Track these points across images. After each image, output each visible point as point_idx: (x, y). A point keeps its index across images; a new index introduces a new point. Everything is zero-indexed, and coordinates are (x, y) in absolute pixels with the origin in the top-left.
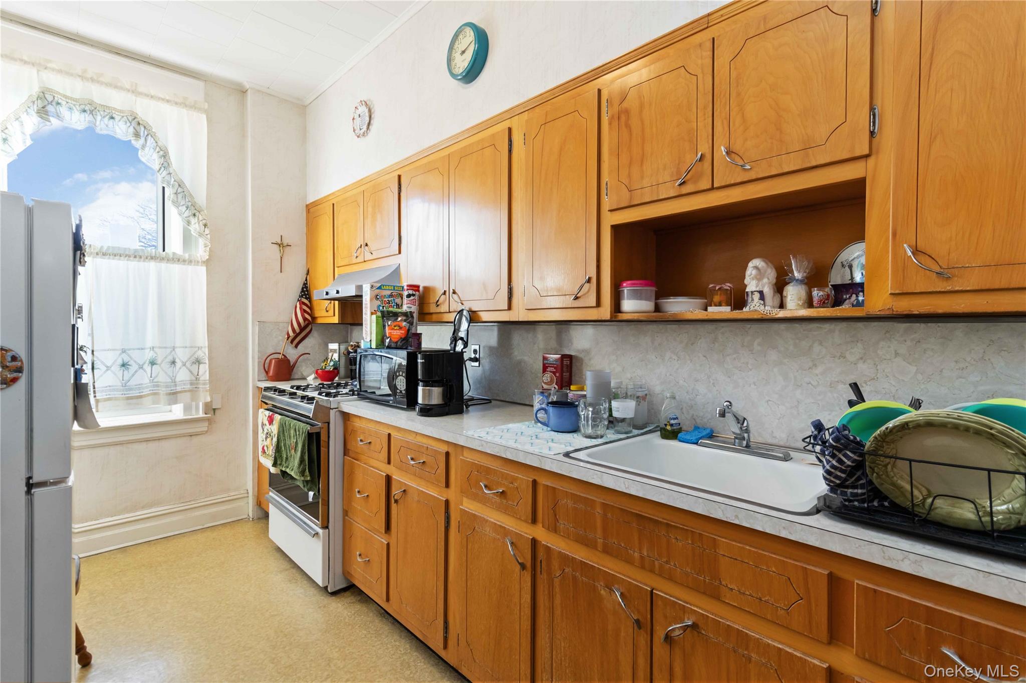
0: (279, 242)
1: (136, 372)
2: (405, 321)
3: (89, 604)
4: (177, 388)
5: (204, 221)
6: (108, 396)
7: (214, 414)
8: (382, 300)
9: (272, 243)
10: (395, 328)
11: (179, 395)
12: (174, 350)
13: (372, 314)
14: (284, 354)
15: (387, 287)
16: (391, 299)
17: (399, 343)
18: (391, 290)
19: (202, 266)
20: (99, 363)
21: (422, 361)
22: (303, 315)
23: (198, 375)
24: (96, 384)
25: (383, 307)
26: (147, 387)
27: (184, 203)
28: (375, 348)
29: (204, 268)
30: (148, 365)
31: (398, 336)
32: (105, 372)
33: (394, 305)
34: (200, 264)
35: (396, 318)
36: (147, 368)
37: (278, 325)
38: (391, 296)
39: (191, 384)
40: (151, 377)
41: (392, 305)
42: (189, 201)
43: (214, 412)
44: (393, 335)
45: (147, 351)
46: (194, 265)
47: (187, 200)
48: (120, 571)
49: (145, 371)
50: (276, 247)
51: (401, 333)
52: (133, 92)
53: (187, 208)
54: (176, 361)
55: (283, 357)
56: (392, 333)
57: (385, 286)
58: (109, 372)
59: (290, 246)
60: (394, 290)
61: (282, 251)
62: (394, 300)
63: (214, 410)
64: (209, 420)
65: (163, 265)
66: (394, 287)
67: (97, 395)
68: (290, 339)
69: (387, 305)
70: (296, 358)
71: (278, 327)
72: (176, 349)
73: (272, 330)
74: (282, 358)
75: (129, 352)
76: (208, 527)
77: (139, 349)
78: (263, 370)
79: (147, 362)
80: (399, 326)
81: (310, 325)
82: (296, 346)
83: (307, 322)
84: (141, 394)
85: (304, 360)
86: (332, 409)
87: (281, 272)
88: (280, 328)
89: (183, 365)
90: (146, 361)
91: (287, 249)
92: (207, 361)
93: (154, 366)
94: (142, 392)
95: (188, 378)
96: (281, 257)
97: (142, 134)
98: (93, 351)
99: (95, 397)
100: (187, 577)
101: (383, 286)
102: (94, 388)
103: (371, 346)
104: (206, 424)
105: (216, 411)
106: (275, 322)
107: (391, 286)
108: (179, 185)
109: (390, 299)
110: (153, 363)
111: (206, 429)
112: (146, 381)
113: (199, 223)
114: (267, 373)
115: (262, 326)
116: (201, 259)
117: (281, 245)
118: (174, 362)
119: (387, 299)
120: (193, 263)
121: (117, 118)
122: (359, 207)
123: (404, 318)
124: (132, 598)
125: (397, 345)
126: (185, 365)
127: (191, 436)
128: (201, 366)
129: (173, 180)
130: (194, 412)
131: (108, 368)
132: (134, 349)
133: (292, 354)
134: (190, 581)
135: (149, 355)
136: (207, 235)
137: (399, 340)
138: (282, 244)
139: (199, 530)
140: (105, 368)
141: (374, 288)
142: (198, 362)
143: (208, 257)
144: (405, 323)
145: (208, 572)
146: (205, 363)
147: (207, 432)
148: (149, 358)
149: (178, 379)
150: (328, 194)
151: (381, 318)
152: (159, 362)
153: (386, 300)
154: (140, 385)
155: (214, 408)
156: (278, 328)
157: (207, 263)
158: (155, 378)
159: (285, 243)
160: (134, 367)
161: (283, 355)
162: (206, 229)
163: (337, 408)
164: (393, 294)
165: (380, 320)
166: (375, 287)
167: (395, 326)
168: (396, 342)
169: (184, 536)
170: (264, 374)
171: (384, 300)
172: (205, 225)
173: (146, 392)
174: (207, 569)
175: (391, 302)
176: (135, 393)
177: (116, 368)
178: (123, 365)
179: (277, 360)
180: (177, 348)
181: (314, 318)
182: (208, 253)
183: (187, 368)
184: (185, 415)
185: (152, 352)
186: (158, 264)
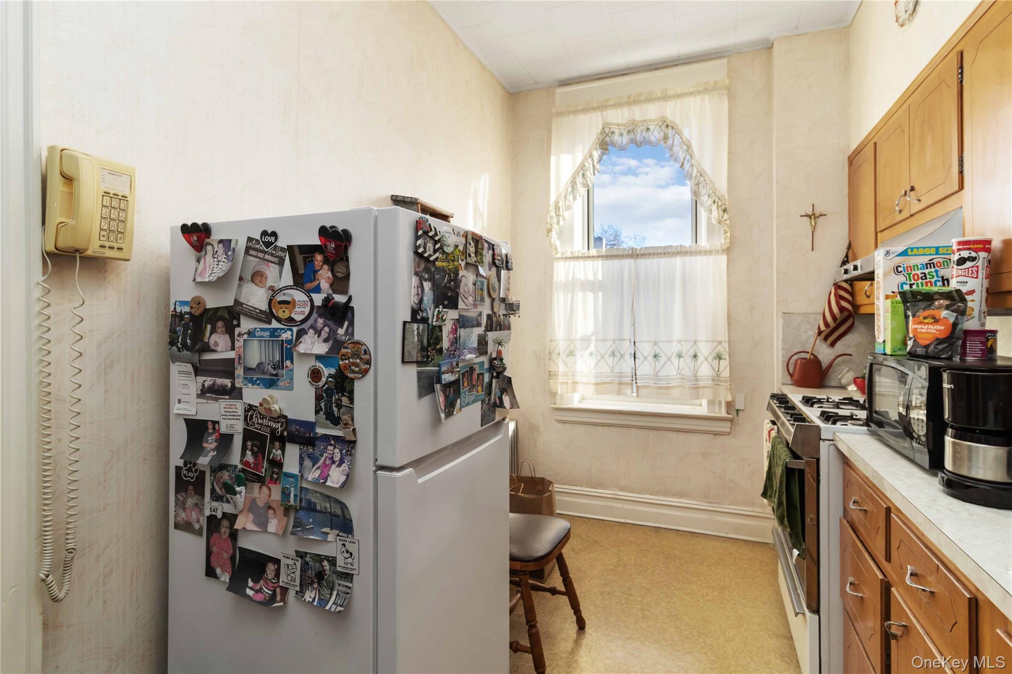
0: (810, 213)
1: (665, 363)
2: (947, 308)
3: (612, 570)
4: (699, 383)
5: (723, 207)
6: (645, 384)
7: (737, 416)
8: (909, 274)
9: (801, 216)
10: (926, 321)
11: (701, 390)
12: (695, 343)
13: (887, 297)
14: (814, 353)
15: (921, 251)
16: (929, 270)
17: (932, 347)
18: (931, 254)
19: (722, 254)
20: (639, 353)
21: (949, 386)
22: (838, 303)
23: (718, 371)
24: (637, 372)
25: (911, 285)
26: (675, 379)
27: (705, 192)
28: (890, 354)
29: (724, 258)
30: (676, 357)
31: (930, 336)
32: (643, 362)
33: (936, 281)
34: (720, 253)
35: (930, 303)
36: (675, 361)
37: (808, 317)
38: (930, 264)
39: (713, 380)
40: (678, 369)
41: (933, 280)
42: (710, 189)
43: (737, 414)
44: (921, 332)
45: (675, 344)
46: (715, 255)
47: (708, 188)
48: (646, 550)
49: (672, 363)
50: (807, 219)
51: (937, 330)
52: (664, 98)
53: (709, 196)
54: (698, 355)
55: (812, 357)
56: (919, 330)
57: (915, 250)
58: (646, 362)
59: (825, 215)
60: (937, 253)
61: (813, 223)
62: (936, 271)
63: (738, 411)
64: (731, 421)
65: (687, 259)
66: (937, 248)
67: (637, 381)
68: (823, 336)
69: (920, 281)
70: (832, 358)
71: (807, 319)
72: (697, 343)
73: (800, 323)
74: (810, 359)
75: (659, 344)
76: (731, 538)
77: (667, 342)
78: (787, 373)
79: (675, 354)
80: (934, 318)
81: (851, 318)
82: (833, 345)
83: (846, 314)
84: (669, 385)
85: (844, 362)
86: (824, 440)
87: (813, 250)
88: (811, 321)
89: (705, 360)
90: (673, 353)
91: (821, 220)
92: (727, 358)
93: (681, 359)
94: (670, 384)
95: (710, 374)
96: (813, 232)
97: (670, 135)
98: (634, 342)
99: (636, 383)
100: (687, 586)
101: (912, 249)
102: (636, 375)
103: (884, 350)
104: (728, 424)
105: (739, 412)
106: (804, 314)
107: (930, 248)
108: (701, 175)
109: (926, 271)
110: (680, 356)
111: (728, 430)
112: (674, 372)
113: (718, 209)
114: (791, 375)
115: (788, 318)
116: (721, 247)
117: (813, 216)
118: (695, 356)
119: (921, 271)
120: (714, 253)
121: (652, 128)
122: (904, 132)
123: (947, 302)
124: (640, 582)
125: (927, 352)
126: (707, 360)
127: (715, 434)
128: (722, 361)
129: (695, 171)
130: (717, 410)
131: (645, 358)
132: (663, 342)
133: (825, 353)
134: (688, 592)
135: (676, 348)
136: (725, 220)
137: (932, 343)
138: (814, 214)
139: (722, 537)
140: (643, 358)
141: (892, 256)
142: (719, 357)
143: (729, 245)
144: (946, 312)
145: (707, 590)
146: (725, 359)
147: (730, 433)
148: (676, 351)
149: (699, 374)
150: (869, 131)
151: (902, 305)
152: (683, 354)
153: (919, 272)
154: (667, 376)
155: (737, 408)
156: (808, 321)
157: (728, 251)
158: (681, 371)
159: (817, 213)
160: (663, 359)
161: (812, 354)
162: (725, 214)
163: (833, 440)
164: (935, 261)
165: (901, 307)
166: (893, 253)
167: (925, 318)
168: (927, 347)
169: (707, 538)
170: (789, 378)
171: (914, 272)
172: (725, 211)
173: (674, 383)
174: (708, 587)
175: (928, 276)
176: (664, 384)
177: (650, 358)
178: (655, 356)
179: (804, 361)
180: (699, 341)
181: (856, 307)
182: (728, 240)
183: (709, 363)
184: (709, 411)
185: (679, 345)
186: (683, 258)
